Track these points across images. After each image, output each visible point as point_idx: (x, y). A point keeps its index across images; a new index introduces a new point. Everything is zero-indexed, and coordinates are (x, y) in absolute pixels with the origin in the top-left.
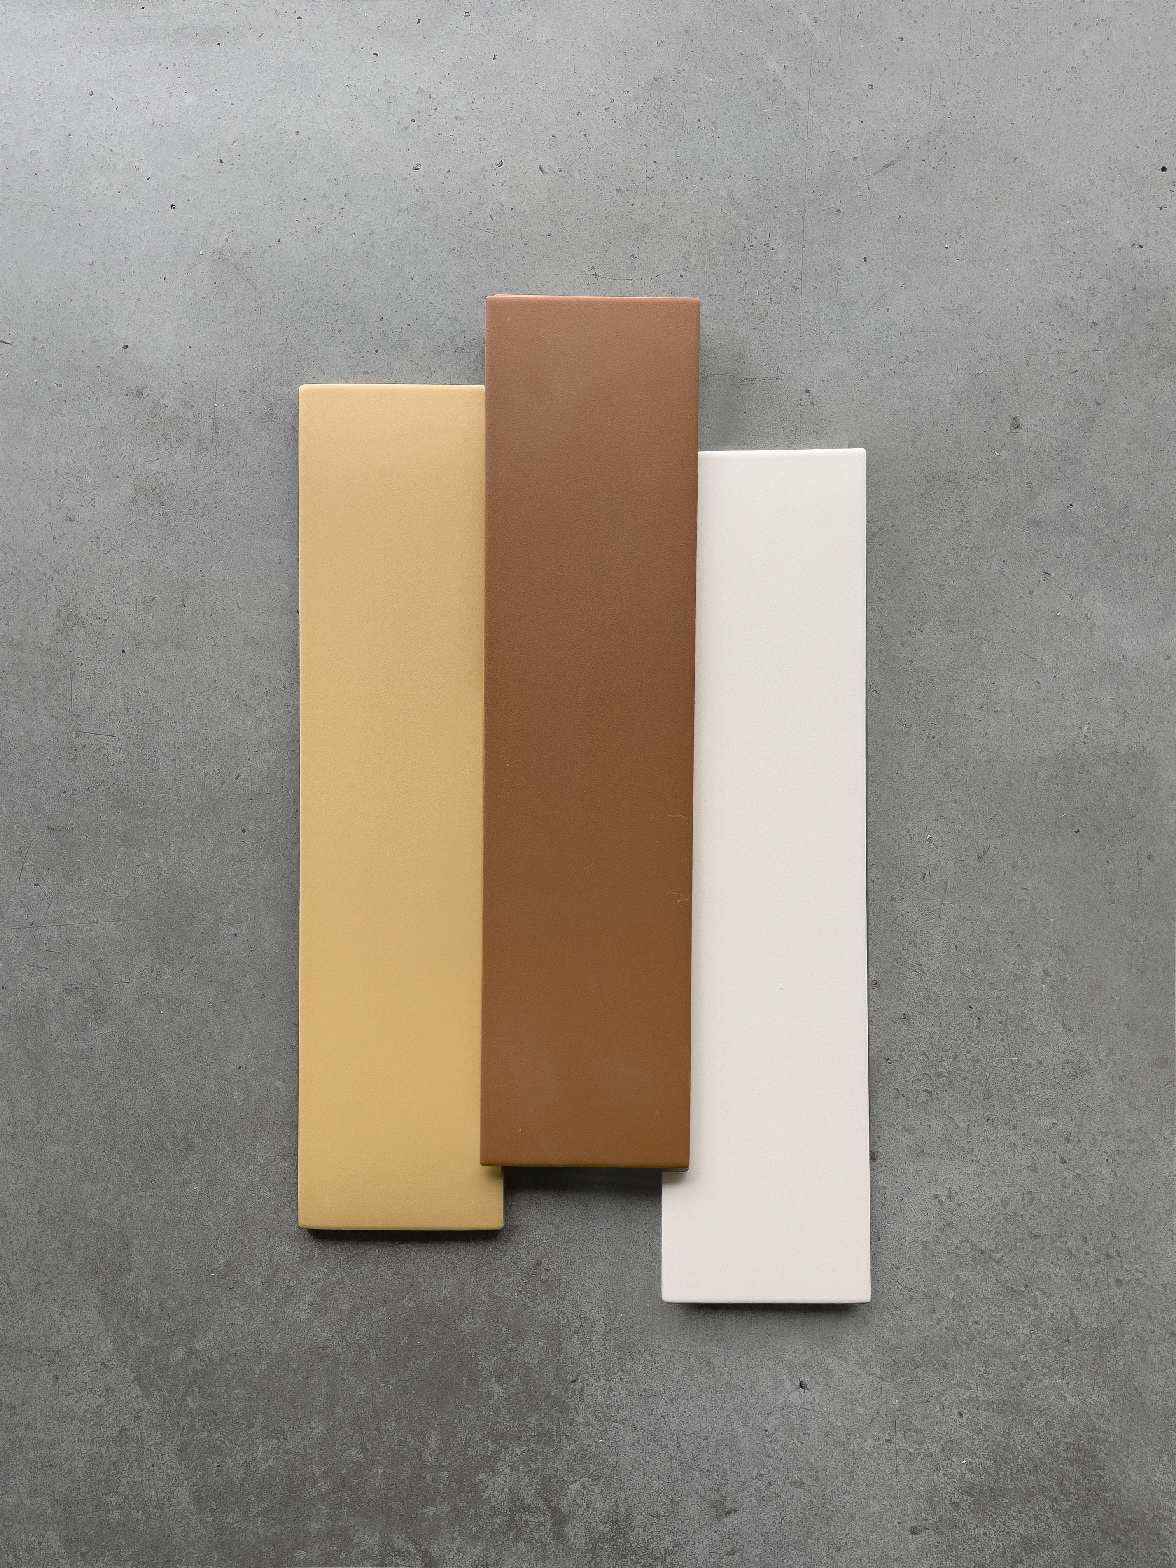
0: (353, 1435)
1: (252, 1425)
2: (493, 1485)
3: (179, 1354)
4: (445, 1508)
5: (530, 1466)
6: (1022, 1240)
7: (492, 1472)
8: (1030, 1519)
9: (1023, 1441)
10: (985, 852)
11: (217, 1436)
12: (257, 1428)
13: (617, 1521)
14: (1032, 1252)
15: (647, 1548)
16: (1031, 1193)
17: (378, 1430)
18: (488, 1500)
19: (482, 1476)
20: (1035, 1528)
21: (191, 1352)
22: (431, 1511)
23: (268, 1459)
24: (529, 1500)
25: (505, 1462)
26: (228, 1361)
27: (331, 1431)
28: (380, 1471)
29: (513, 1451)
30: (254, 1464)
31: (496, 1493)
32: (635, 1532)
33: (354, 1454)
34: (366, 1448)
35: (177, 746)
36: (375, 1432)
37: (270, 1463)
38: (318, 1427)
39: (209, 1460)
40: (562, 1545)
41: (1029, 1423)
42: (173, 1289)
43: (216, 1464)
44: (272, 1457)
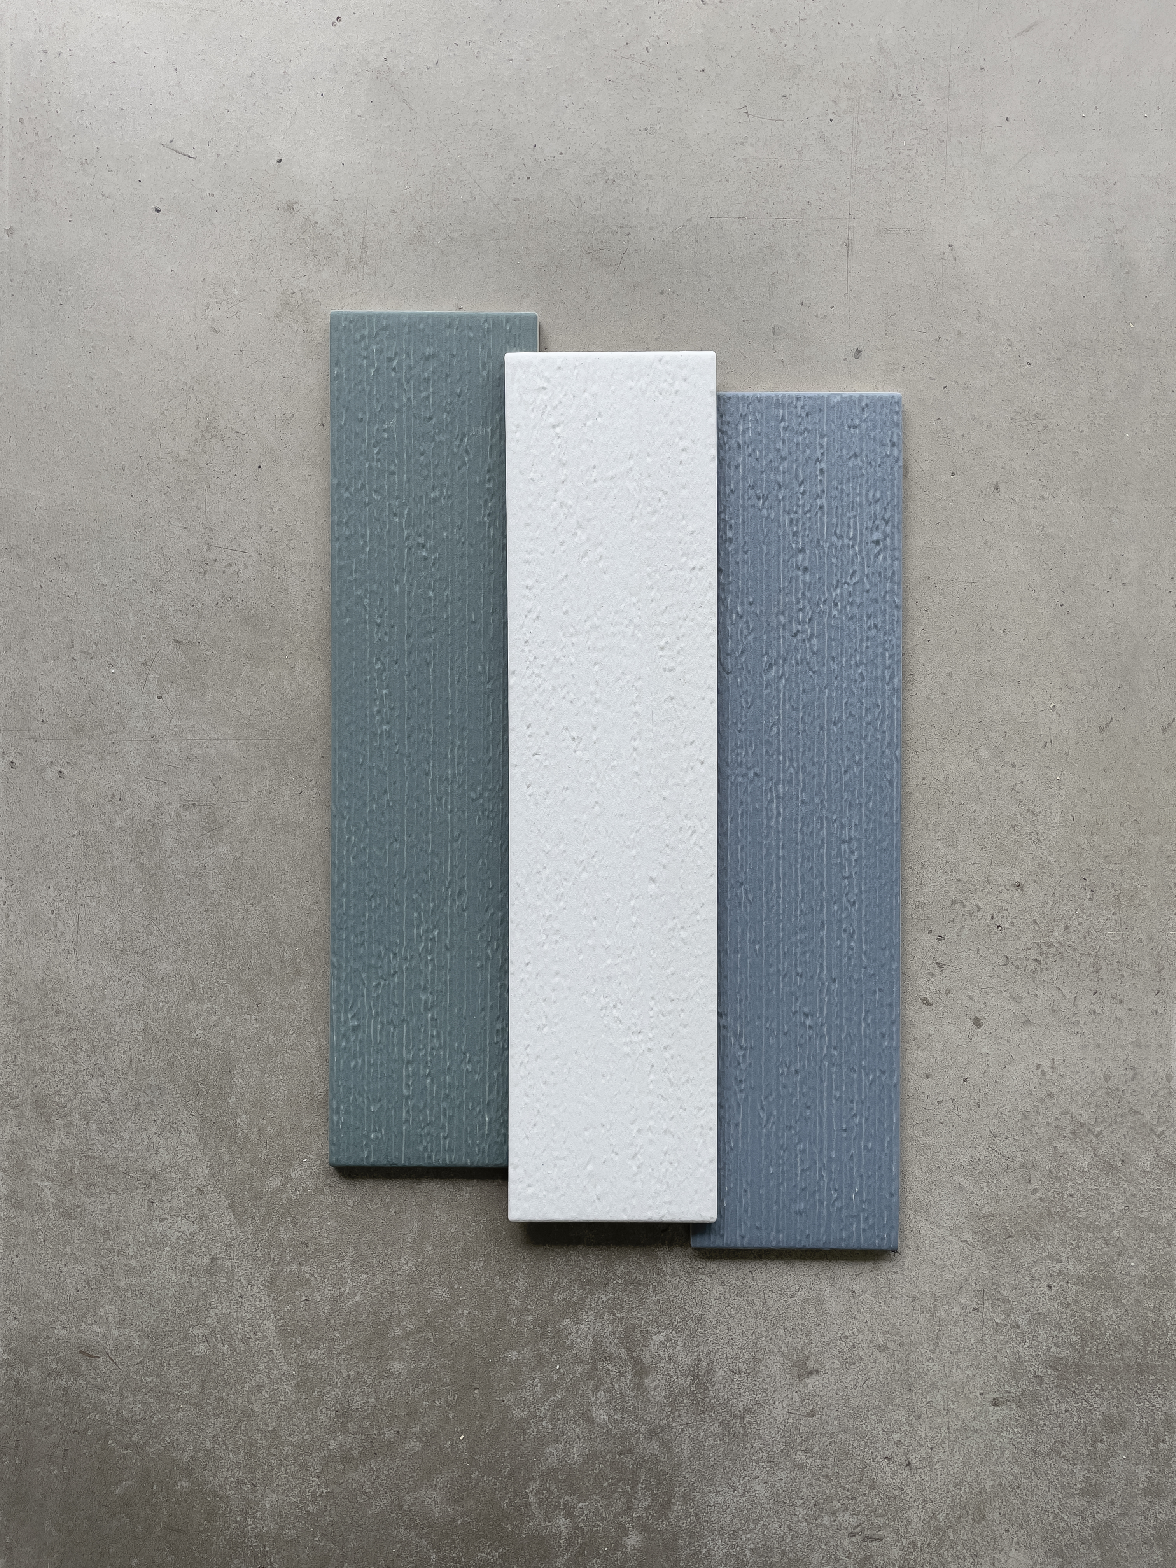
0: (442, 1274)
1: (341, 1258)
2: (577, 1332)
3: (274, 1182)
4: (527, 1353)
5: (614, 1315)
6: (1122, 1116)
7: (577, 1319)
8: (1113, 1398)
9: (1111, 1317)
10: (1107, 724)
11: (307, 1268)
12: (346, 1262)
13: (698, 1375)
14: (1131, 1128)
15: (726, 1404)
16: (1133, 1068)
17: (465, 1269)
18: (570, 1347)
19: (566, 1321)
20: (1118, 1407)
21: (287, 1180)
22: (513, 1355)
23: (356, 1294)
24: (611, 1349)
25: (590, 1308)
26: (322, 1192)
27: (420, 1268)
28: (466, 1312)
29: (599, 1298)
30: (342, 1299)
31: (579, 1340)
32: (715, 1387)
33: (441, 1293)
34: (453, 1288)
35: (308, 566)
36: (464, 1272)
37: (357, 1299)
38: (407, 1264)
39: (297, 1293)
40: (641, 1397)
41: (1118, 1300)
42: (273, 1115)
43: (304, 1298)
44: (360, 1293)
